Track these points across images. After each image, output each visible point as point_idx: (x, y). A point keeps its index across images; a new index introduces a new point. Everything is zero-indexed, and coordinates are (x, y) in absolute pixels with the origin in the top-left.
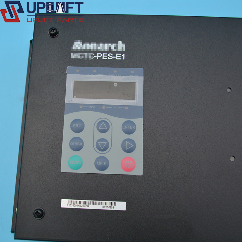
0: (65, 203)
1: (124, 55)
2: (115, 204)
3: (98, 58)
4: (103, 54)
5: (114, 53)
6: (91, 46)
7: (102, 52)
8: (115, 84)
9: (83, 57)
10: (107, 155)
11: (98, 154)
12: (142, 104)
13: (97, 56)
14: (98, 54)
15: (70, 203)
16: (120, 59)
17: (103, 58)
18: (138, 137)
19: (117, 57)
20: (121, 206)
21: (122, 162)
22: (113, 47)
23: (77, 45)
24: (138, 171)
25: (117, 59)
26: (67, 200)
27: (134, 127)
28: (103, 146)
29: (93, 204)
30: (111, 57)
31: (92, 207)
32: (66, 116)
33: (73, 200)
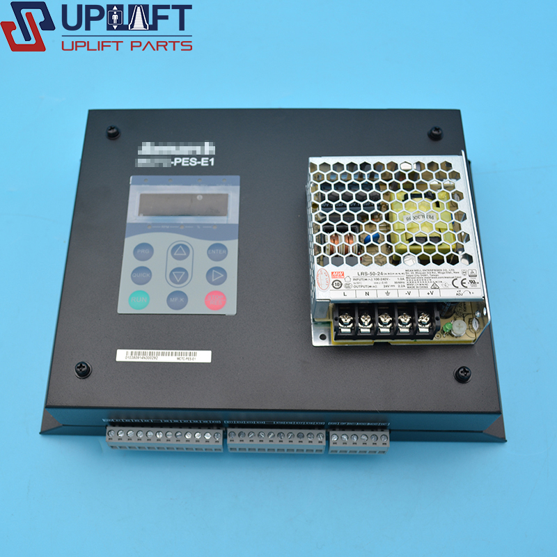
0: (122, 355)
1: (212, 160)
2: (195, 354)
3: (175, 165)
4: (184, 159)
5: (199, 158)
7: (182, 156)
8: (198, 197)
10: (185, 288)
11: (171, 288)
12: (236, 222)
13: (174, 161)
14: (176, 159)
15: (129, 355)
16: (207, 165)
17: (183, 164)
18: (231, 264)
19: (203, 162)
21: (206, 298)
24: (230, 309)
25: (203, 165)
26: (125, 351)
27: (224, 252)
29: (163, 354)
30: (194, 162)
31: (161, 359)
32: (127, 240)
33: (134, 351)
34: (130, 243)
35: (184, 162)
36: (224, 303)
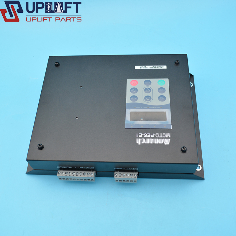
0: (165, 67)
1: (137, 136)
2: (140, 68)
3: (153, 134)
4: (150, 137)
5: (143, 137)
6: (158, 141)
8: (142, 120)
9: (164, 134)
10: (145, 86)
11: (150, 86)
12: (127, 110)
13: (154, 136)
14: (153, 137)
15: (162, 67)
16: (139, 134)
17: (150, 134)
18: (129, 94)
20: (137, 67)
21: (137, 83)
22: (144, 141)
23: (167, 142)
24: (129, 81)
25: (141, 134)
26: (164, 68)
27: (131, 98)
28: (148, 90)
29: (151, 68)
30: (145, 135)
31: (152, 66)
33: (161, 68)
34: (168, 101)
35: (150, 135)
36: (131, 82)
